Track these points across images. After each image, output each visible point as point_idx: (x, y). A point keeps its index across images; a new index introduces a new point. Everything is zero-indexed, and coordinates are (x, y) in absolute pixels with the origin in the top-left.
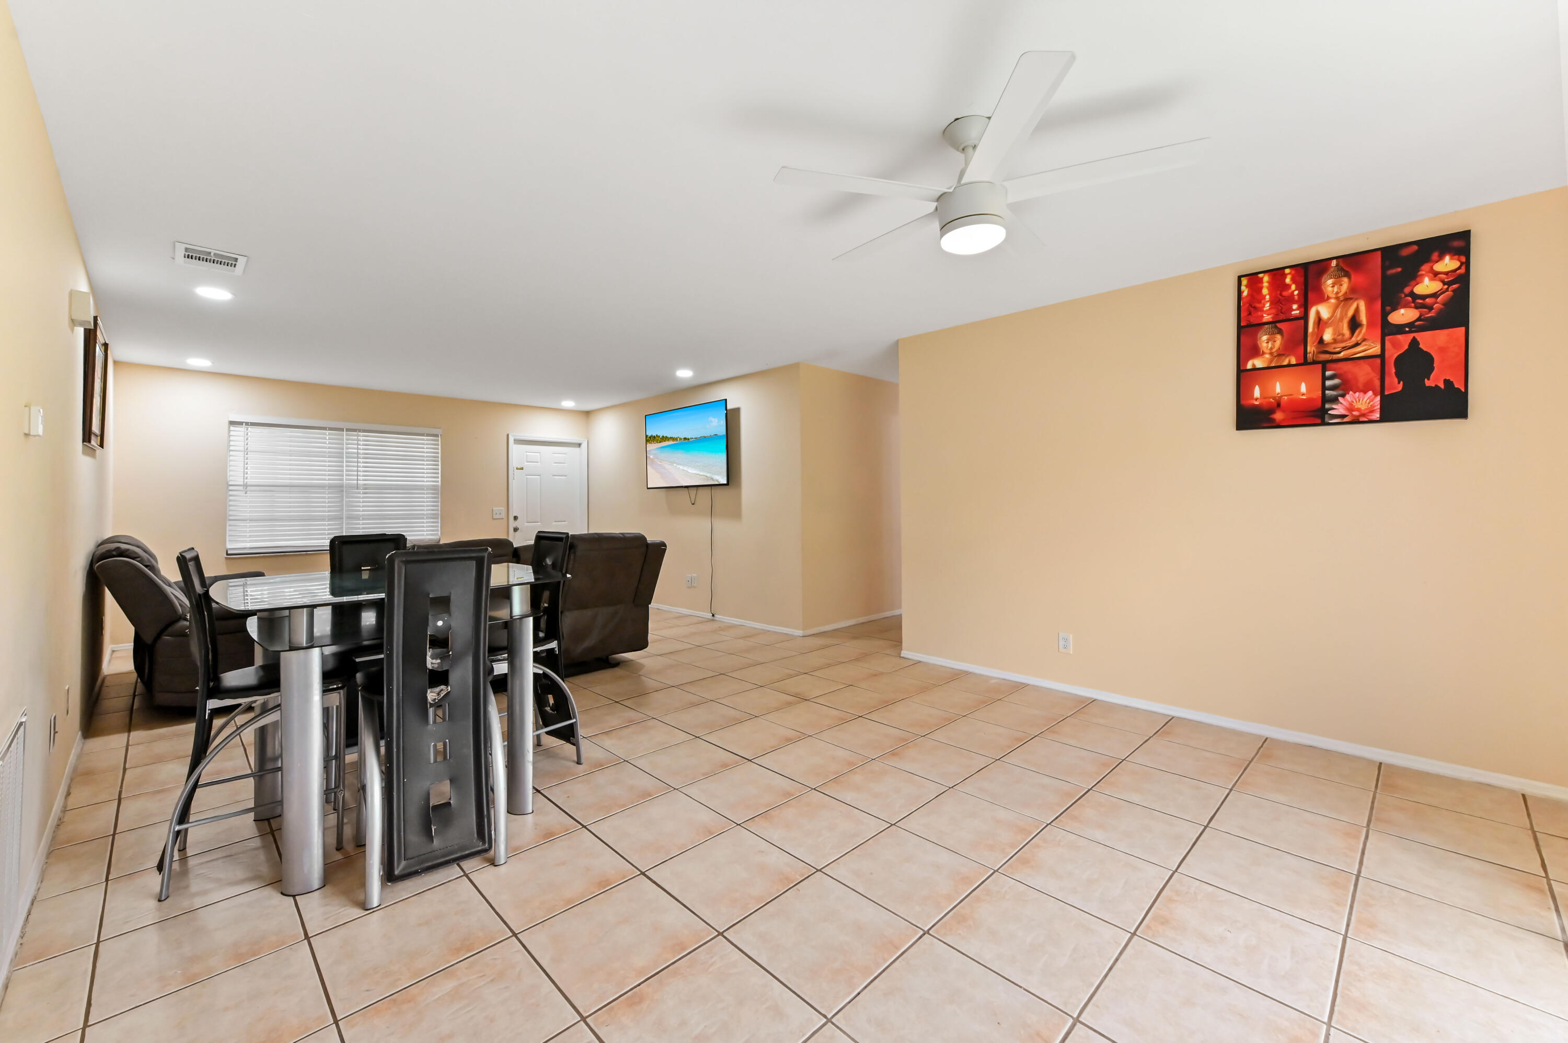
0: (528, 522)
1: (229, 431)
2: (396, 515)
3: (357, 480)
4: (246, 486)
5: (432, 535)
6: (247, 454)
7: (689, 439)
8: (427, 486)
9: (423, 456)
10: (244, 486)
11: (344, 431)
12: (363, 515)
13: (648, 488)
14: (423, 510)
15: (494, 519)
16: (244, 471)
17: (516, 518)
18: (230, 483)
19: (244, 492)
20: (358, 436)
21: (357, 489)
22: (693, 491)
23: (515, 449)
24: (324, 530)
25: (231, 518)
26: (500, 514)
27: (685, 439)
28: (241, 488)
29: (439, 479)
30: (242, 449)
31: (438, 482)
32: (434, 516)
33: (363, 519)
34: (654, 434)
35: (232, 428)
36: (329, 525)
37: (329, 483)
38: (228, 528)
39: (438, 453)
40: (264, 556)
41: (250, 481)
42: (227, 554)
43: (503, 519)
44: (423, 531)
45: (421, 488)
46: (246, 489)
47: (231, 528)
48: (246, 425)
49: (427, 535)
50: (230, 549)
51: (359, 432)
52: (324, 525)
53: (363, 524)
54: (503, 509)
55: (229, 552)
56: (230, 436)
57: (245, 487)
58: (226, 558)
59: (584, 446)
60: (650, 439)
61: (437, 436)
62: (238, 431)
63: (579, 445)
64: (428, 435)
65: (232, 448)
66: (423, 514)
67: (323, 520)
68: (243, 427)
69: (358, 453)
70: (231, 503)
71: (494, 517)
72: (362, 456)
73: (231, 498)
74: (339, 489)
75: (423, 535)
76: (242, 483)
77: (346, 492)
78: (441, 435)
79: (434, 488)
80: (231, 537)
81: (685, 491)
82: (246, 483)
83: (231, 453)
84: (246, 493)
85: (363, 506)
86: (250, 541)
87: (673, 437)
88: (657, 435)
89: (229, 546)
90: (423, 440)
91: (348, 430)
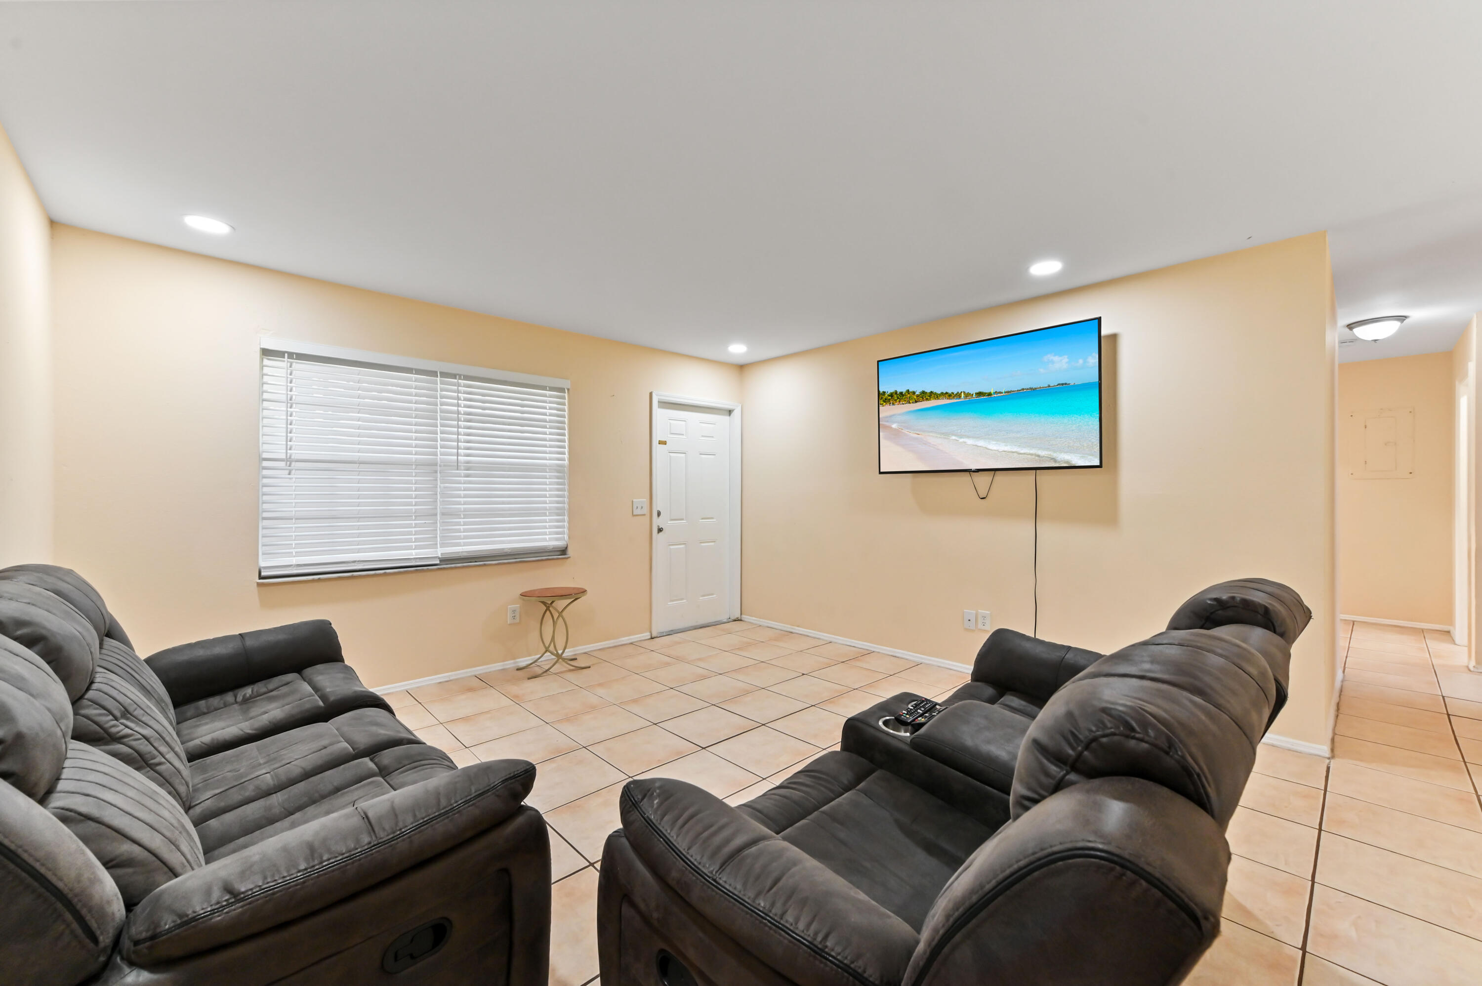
0: (672, 520)
1: (262, 367)
2: (510, 509)
3: (458, 455)
4: (289, 460)
5: (557, 539)
6: (291, 407)
7: (990, 394)
8: (550, 466)
9: (545, 421)
10: (287, 461)
11: (437, 376)
12: (465, 510)
13: (881, 473)
14: (545, 503)
15: (633, 515)
16: (287, 437)
17: (659, 514)
18: (265, 455)
19: (287, 472)
20: (459, 385)
21: (458, 469)
22: (983, 481)
23: (659, 414)
24: (410, 533)
25: (265, 515)
26: (642, 507)
27: (980, 394)
28: (282, 464)
29: (566, 456)
30: (284, 398)
31: (563, 460)
32: (559, 512)
33: (465, 517)
34: (903, 390)
35: (266, 362)
36: (416, 526)
37: (416, 459)
38: (261, 532)
39: (564, 416)
40: (319, 579)
41: (296, 453)
42: (261, 577)
43: (644, 515)
44: (545, 534)
45: (542, 468)
46: (290, 466)
47: (265, 531)
48: (288, 358)
49: (550, 539)
50: (265, 568)
51: (460, 379)
52: (410, 526)
53: (465, 524)
54: (645, 501)
55: (263, 574)
56: (263, 375)
57: (288, 463)
58: (259, 585)
59: (737, 413)
60: (884, 398)
61: (561, 390)
62: (277, 368)
63: (730, 412)
64: (552, 389)
65: (266, 396)
66: (545, 509)
67: (408, 517)
68: (284, 361)
69: (458, 413)
70: (265, 489)
71: (634, 514)
72: (462, 417)
73: (265, 481)
74: (431, 468)
75: (545, 540)
76: (283, 456)
77: (440, 473)
78: (568, 390)
79: (559, 469)
80: (267, 548)
81: (966, 477)
82: (290, 456)
83: (266, 404)
84: (289, 474)
85: (465, 496)
86: (298, 554)
87: (950, 392)
88: (909, 391)
89: (262, 564)
90: (545, 396)
91: (444, 375)
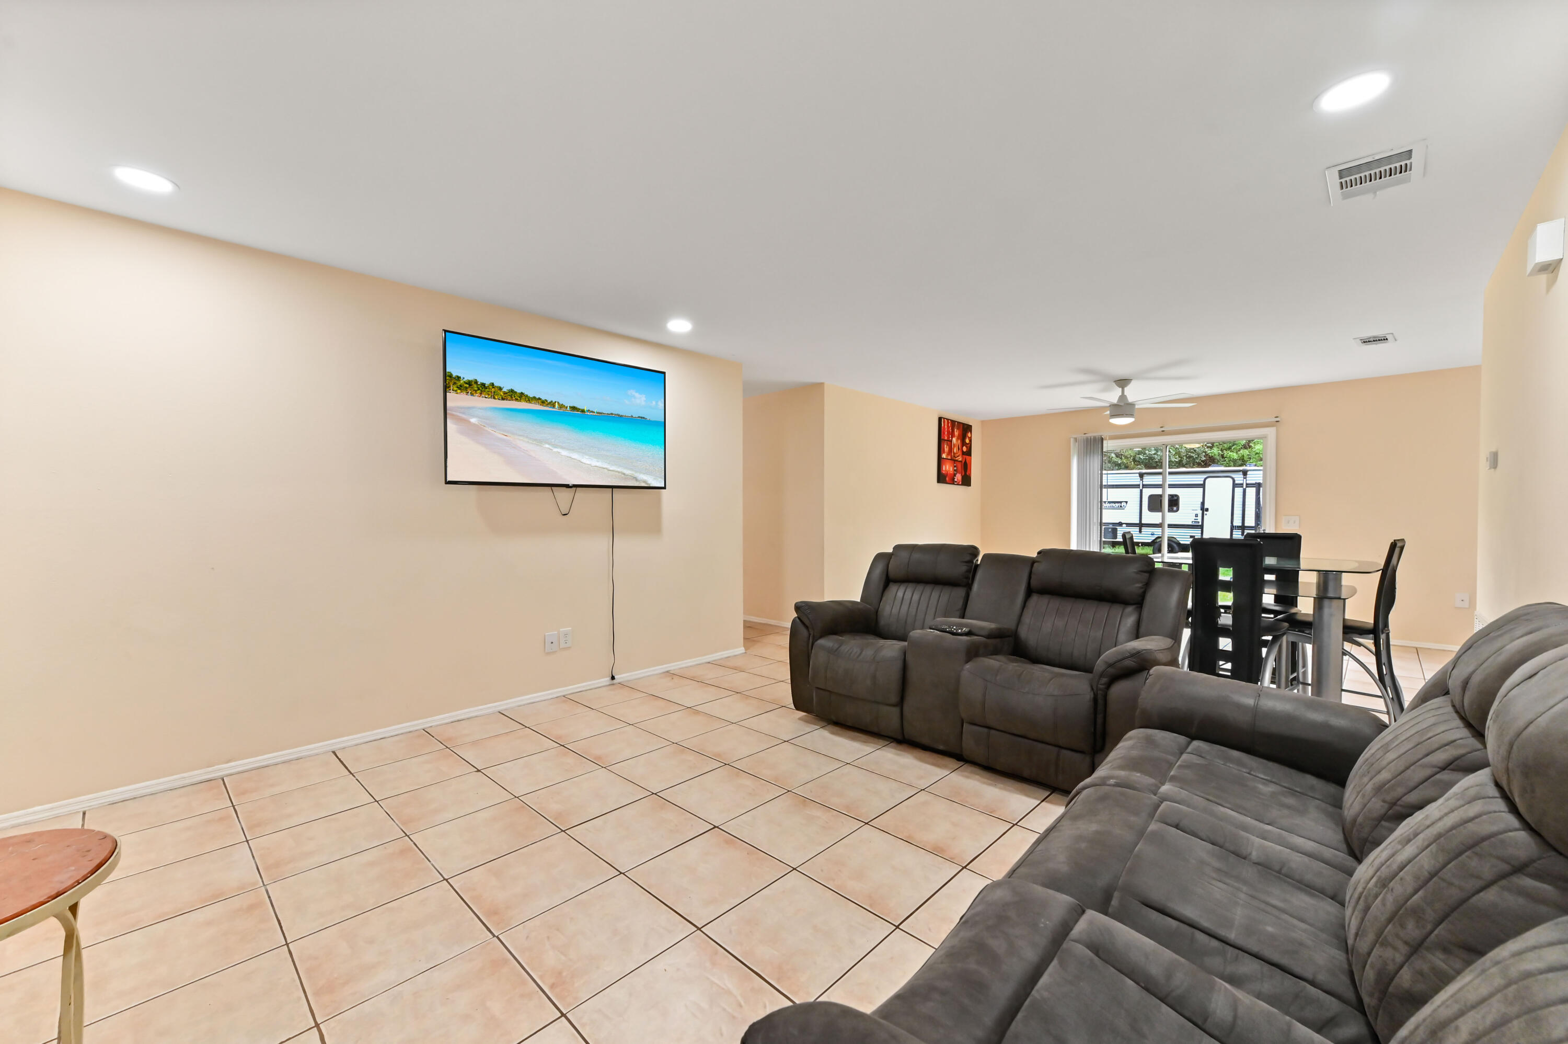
7: (583, 411)
13: (447, 482)
22: (562, 494)
27: (574, 408)
34: (487, 383)
87: (543, 398)
88: (493, 384)
